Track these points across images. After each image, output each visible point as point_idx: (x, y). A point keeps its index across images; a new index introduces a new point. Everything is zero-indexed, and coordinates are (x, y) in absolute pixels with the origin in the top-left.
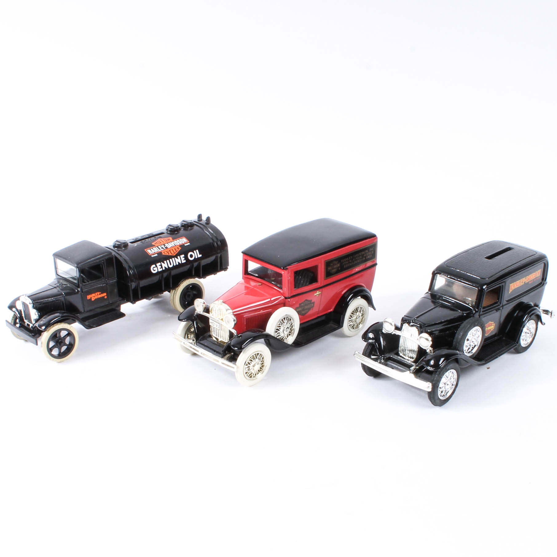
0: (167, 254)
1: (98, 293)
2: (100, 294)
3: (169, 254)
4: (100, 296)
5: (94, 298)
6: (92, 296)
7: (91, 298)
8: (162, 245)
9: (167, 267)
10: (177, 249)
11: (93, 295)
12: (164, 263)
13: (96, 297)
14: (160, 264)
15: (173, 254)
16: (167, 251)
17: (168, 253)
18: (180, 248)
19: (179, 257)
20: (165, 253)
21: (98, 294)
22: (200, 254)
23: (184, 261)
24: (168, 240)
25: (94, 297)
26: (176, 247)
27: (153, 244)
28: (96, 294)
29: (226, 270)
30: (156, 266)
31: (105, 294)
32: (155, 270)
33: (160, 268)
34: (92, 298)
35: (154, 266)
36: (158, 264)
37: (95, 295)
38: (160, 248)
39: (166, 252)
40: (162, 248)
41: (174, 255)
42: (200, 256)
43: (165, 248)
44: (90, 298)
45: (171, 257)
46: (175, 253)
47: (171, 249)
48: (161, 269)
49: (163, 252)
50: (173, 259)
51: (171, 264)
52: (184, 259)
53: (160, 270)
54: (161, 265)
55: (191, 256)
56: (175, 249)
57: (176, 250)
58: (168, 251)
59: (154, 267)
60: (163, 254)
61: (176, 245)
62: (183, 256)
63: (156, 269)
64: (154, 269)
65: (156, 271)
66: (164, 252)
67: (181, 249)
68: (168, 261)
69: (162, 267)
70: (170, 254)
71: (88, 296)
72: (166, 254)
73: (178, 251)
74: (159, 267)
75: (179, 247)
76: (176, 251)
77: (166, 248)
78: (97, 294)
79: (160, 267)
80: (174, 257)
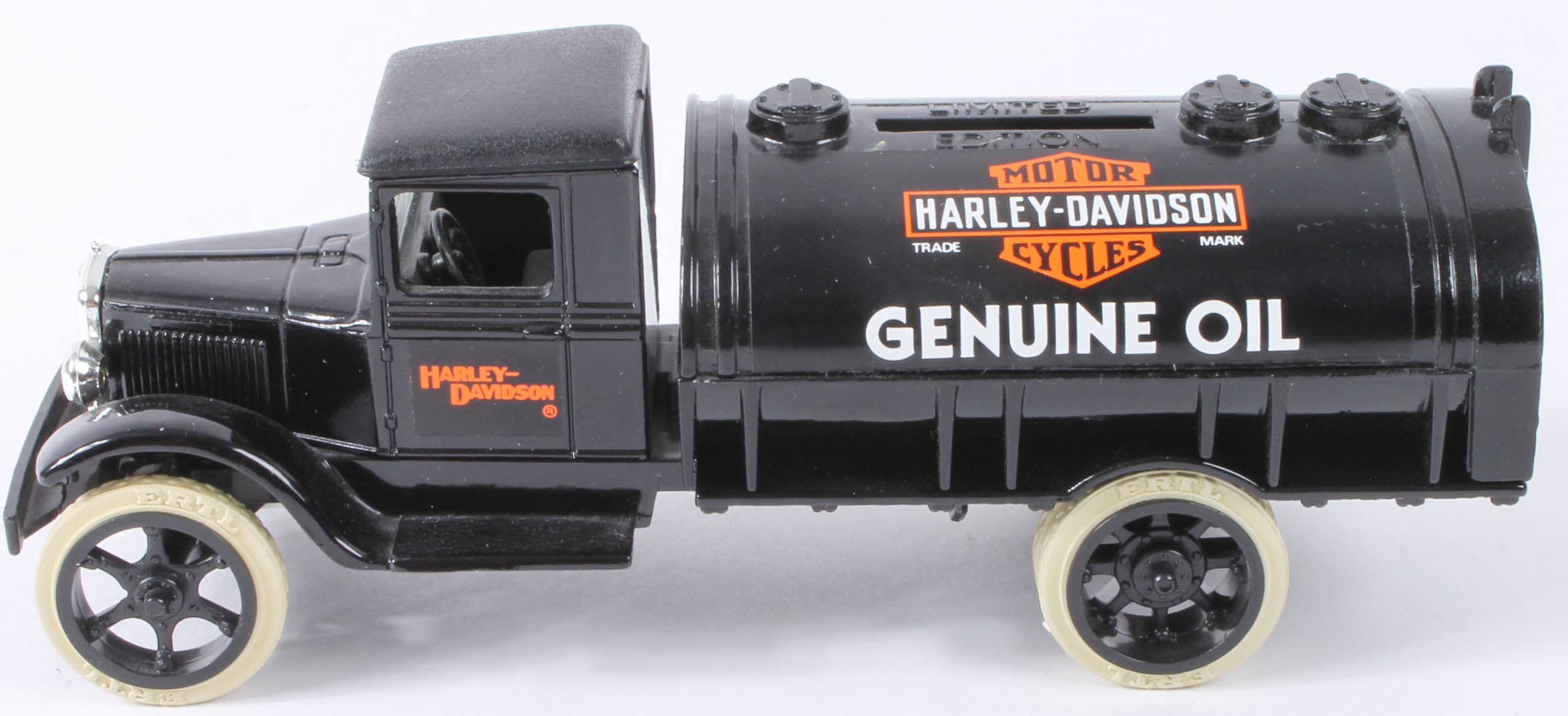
0: (1035, 265)
1: (500, 373)
2: (507, 380)
3: (1045, 265)
4: (505, 393)
5: (467, 396)
6: (450, 379)
7: (446, 385)
8: (1040, 198)
9: (996, 350)
10: (1126, 252)
11: (464, 373)
12: (981, 317)
13: (479, 393)
14: (945, 312)
15: (1079, 278)
16: (1045, 243)
17: (1045, 258)
18: (1152, 252)
19: (1109, 308)
20: (1023, 252)
21: (500, 379)
22: (1288, 333)
23: (1139, 347)
24: (1116, 177)
25: (469, 385)
26: (1126, 239)
27: (996, 171)
28: (484, 371)
29: (1512, 501)
30: (914, 321)
31: (545, 392)
32: (895, 344)
33: (939, 342)
34: (454, 389)
35: (898, 313)
36: (930, 314)
37: (472, 379)
38: (1015, 209)
39: (1038, 247)
40: (1029, 214)
41: (1084, 284)
42: (1283, 344)
43: (1042, 222)
44: (436, 386)
45: (1051, 292)
46: (1091, 273)
47: (1081, 240)
48: (947, 352)
49: (1008, 244)
50: (1062, 309)
51: (1029, 337)
52: (1146, 328)
53: (933, 352)
54: (953, 326)
55: (1214, 327)
56: (1110, 245)
57: (1111, 252)
58: (1052, 246)
59: (894, 323)
60: (1007, 255)
61: (1139, 220)
62: (1150, 308)
63: (905, 335)
64: (892, 333)
65: (905, 352)
66: (1016, 248)
67: (1152, 261)
68: (1015, 311)
69: (954, 338)
70: (1056, 272)
71: (423, 369)
72: (1028, 260)
73: (1128, 265)
74: (932, 332)
75: (1148, 241)
76: (1112, 265)
77: (1058, 222)
78: (493, 375)
79: (942, 333)
80: (1071, 296)
